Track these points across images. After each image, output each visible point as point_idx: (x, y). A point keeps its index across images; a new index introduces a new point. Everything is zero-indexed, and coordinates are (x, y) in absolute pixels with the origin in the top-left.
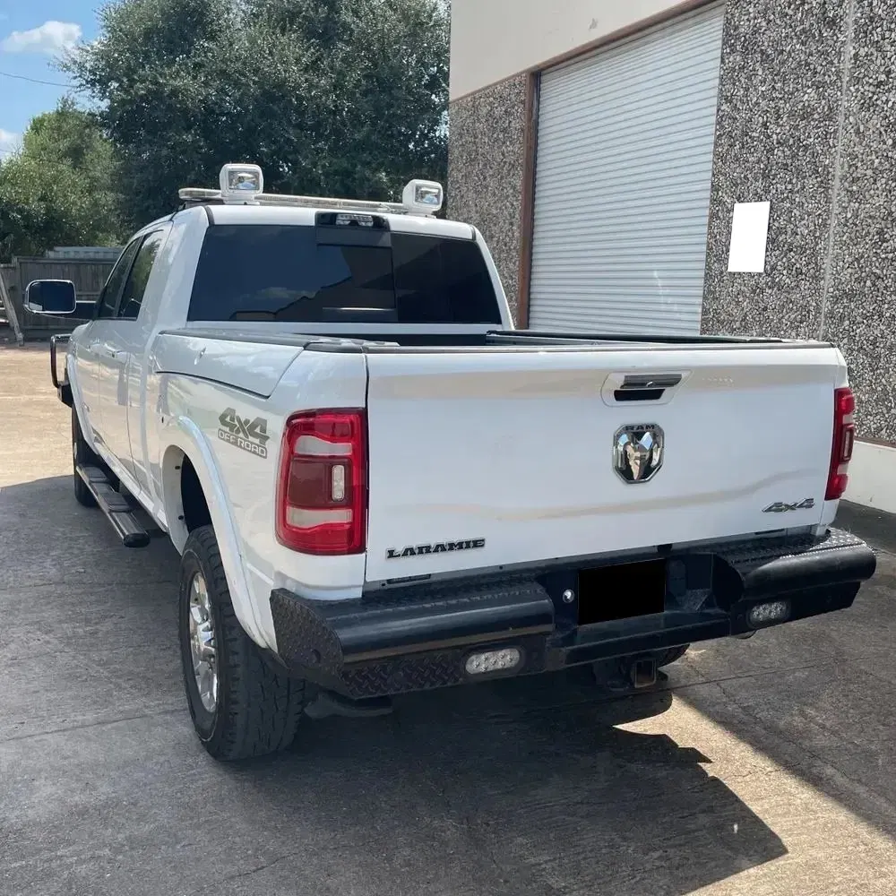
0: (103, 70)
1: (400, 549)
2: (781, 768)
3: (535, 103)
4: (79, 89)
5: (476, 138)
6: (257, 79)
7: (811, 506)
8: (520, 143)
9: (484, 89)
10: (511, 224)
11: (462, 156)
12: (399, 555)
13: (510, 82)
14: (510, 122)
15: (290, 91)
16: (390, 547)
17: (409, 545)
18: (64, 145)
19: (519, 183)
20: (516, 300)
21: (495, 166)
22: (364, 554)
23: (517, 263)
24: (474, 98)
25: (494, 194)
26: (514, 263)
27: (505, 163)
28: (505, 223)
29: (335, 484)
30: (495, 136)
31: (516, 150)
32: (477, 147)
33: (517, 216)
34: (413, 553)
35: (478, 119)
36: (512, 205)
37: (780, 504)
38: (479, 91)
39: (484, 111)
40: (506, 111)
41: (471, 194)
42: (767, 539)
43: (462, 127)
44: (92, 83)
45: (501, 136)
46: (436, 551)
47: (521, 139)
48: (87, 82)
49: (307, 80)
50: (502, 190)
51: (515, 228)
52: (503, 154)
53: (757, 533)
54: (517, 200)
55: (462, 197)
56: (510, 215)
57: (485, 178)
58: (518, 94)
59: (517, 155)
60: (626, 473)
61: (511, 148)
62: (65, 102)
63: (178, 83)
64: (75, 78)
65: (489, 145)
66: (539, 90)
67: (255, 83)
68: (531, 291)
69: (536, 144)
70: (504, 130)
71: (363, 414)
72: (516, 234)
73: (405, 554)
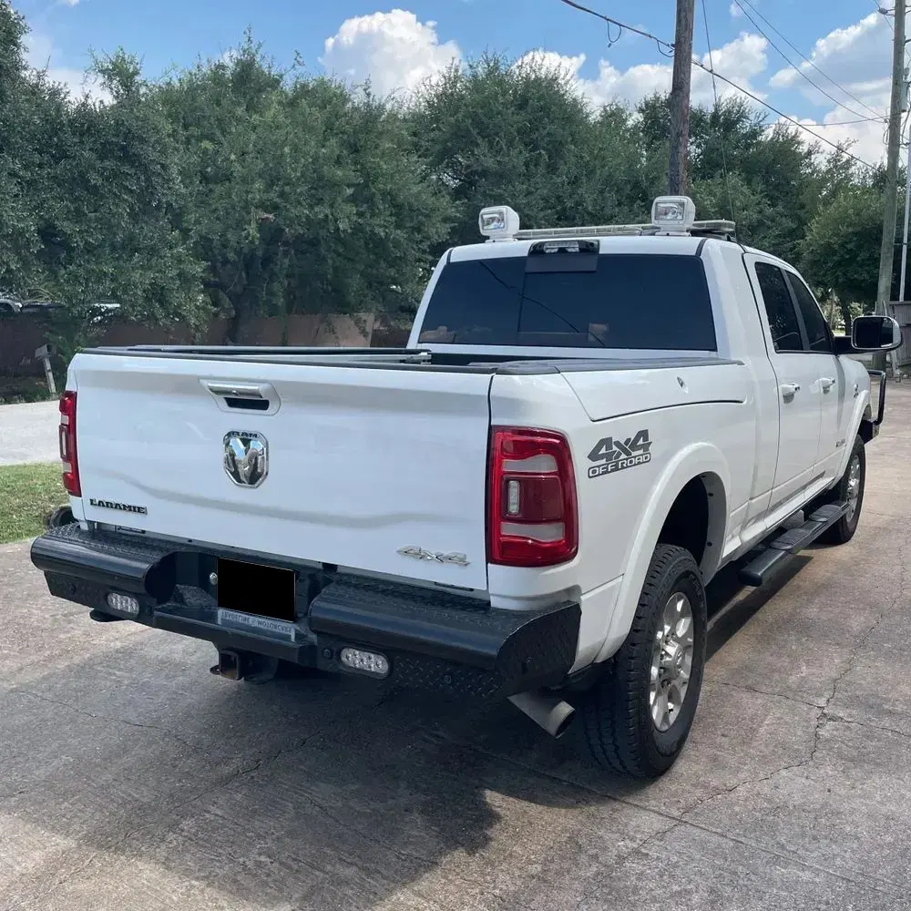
34: (103, 505)
46: (116, 507)
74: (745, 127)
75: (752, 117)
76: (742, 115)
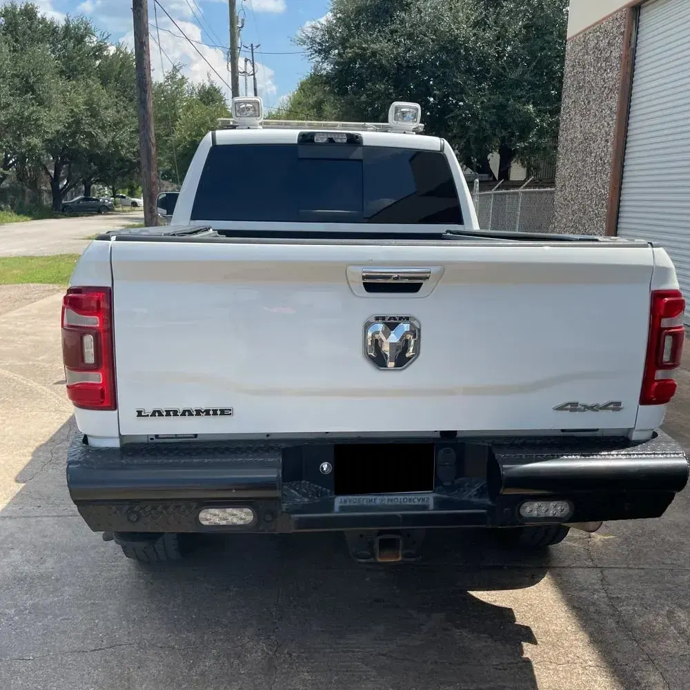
0: (327, 42)
1: (149, 411)
2: (604, 665)
3: (634, 34)
4: (310, 57)
5: (584, 69)
6: (434, 37)
7: (619, 409)
8: (618, 70)
9: (593, 26)
10: (607, 141)
11: (573, 86)
12: (148, 416)
13: (612, 18)
14: (611, 52)
15: (461, 45)
16: (140, 408)
17: (157, 407)
18: (311, 101)
19: (614, 103)
20: (607, 207)
21: (597, 91)
22: (117, 411)
23: (609, 175)
24: (586, 34)
25: (595, 115)
26: (607, 175)
27: (606, 87)
28: (601, 141)
29: (86, 350)
30: (599, 64)
31: (614, 76)
32: (585, 76)
33: (612, 134)
34: (160, 414)
35: (587, 52)
36: (608, 124)
37: (576, 404)
38: (590, 27)
39: (592, 44)
40: (609, 43)
41: (578, 117)
42: (573, 437)
43: (575, 59)
44: (319, 52)
45: (604, 65)
46: (183, 414)
47: (619, 65)
48: (316, 52)
49: (475, 34)
50: (602, 111)
51: (609, 144)
52: (604, 81)
53: (563, 431)
54: (612, 120)
55: (571, 120)
56: (606, 133)
57: (589, 102)
58: (619, 27)
59: (615, 80)
60: (379, 360)
61: (610, 75)
62: (315, 69)
63: (376, 46)
64: (308, 49)
65: (594, 73)
66: (637, 21)
67: (433, 40)
68: (621, 199)
69: (633, 70)
70: (606, 60)
71: (108, 293)
72: (610, 149)
73: (153, 414)
74: (92, 41)
75: (98, 34)
76: (88, 32)
